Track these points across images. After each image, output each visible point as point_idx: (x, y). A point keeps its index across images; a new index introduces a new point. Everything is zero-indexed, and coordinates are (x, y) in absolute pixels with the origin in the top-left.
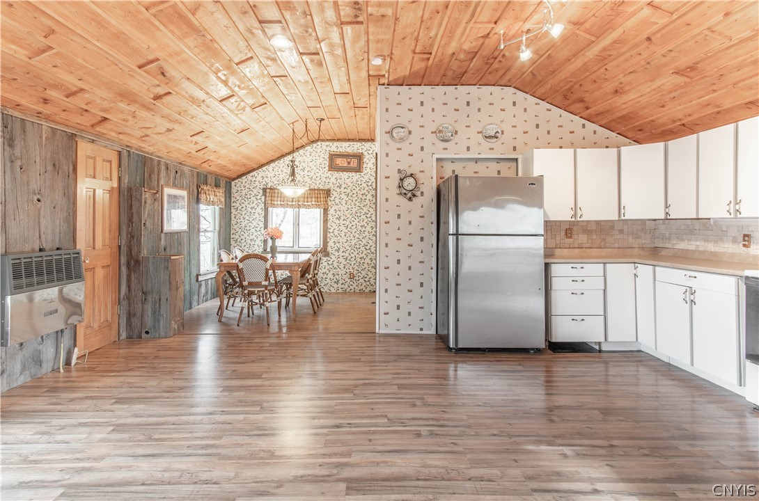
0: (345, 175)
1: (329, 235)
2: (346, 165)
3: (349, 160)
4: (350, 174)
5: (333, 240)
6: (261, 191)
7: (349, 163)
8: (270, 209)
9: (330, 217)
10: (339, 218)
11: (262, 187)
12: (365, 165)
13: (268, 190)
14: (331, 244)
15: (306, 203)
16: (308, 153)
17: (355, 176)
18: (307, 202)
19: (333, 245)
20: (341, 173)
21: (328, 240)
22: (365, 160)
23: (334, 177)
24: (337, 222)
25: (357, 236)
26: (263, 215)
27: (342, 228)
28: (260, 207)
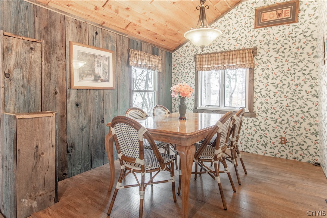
0: (274, 30)
1: (255, 95)
2: (275, 17)
3: (279, 12)
4: (281, 27)
5: (259, 101)
6: (193, 58)
7: (279, 15)
8: (200, 72)
9: (256, 76)
10: (267, 77)
11: (193, 54)
12: (301, 13)
13: (198, 56)
14: (257, 104)
15: (231, 65)
16: (233, 16)
17: (287, 28)
18: (233, 63)
19: (260, 106)
20: (269, 29)
21: (255, 100)
22: (301, 7)
23: (261, 34)
24: (265, 81)
25: (290, 96)
26: (194, 78)
27: (271, 87)
28: (192, 71)
